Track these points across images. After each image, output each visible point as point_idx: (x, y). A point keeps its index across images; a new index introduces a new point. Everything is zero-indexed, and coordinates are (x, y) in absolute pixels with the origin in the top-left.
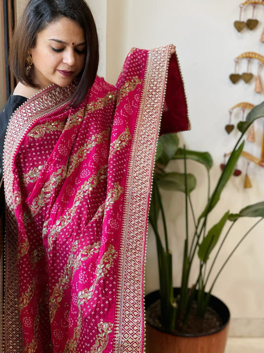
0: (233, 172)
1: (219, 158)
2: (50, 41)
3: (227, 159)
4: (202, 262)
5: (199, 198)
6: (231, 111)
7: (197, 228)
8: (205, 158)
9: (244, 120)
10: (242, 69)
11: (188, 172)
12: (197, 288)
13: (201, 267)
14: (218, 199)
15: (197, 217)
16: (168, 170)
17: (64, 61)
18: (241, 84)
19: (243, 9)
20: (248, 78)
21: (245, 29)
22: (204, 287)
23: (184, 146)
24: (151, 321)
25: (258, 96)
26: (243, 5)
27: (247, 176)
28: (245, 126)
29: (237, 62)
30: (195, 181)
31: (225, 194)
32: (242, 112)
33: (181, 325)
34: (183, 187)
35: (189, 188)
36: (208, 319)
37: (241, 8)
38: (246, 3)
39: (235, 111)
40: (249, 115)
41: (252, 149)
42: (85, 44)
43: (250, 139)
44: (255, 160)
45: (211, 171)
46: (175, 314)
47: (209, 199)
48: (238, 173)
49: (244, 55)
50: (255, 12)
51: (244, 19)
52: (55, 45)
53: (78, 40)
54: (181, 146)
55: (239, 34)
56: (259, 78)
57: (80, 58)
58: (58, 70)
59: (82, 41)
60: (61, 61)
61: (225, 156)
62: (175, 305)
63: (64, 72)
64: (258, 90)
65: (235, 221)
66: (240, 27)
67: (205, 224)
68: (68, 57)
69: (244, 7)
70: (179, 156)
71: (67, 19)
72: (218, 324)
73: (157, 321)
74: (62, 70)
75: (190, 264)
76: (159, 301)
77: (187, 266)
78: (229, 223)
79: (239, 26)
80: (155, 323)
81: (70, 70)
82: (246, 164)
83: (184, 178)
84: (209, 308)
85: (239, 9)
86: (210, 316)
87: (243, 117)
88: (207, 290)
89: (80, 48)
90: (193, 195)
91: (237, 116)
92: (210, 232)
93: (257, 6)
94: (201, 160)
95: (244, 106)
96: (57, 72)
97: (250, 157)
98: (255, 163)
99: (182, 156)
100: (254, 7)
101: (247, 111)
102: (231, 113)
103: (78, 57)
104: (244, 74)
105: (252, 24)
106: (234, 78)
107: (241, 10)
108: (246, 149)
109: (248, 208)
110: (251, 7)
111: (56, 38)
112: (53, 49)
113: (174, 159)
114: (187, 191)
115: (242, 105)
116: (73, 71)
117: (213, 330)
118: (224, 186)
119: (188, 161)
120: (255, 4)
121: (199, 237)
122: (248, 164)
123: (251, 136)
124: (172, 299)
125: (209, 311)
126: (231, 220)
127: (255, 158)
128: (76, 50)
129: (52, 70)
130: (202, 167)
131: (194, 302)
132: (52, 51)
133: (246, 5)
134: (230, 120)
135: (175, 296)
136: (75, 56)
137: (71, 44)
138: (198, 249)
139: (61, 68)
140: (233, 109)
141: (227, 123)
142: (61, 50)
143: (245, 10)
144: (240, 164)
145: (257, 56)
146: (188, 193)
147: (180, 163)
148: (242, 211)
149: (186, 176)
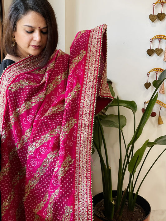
0: (151, 114)
1: (141, 106)
3: (146, 105)
4: (131, 174)
5: (129, 132)
6: (148, 74)
7: (127, 151)
8: (132, 105)
9: (157, 80)
10: (155, 46)
11: (121, 114)
15: (127, 144)
16: (107, 113)
17: (34, 39)
18: (155, 56)
19: (155, 7)
20: (159, 52)
22: (133, 191)
23: (118, 97)
24: (98, 213)
26: (155, 4)
27: (159, 116)
29: (152, 41)
30: (126, 120)
31: (145, 129)
32: (156, 74)
33: (118, 216)
34: (118, 125)
35: (121, 125)
36: (135, 211)
38: (157, 2)
40: (161, 76)
41: (164, 98)
44: (165, 106)
45: (136, 113)
46: (114, 207)
48: (154, 115)
49: (156, 37)
51: (156, 13)
52: (28, 29)
54: (116, 97)
55: (153, 23)
58: (31, 45)
59: (45, 26)
60: (32, 39)
61: (145, 103)
62: (113, 203)
63: (35, 46)
70: (114, 104)
72: (142, 214)
74: (34, 45)
76: (103, 200)
77: (121, 177)
78: (148, 149)
79: (153, 18)
80: (101, 214)
82: (159, 108)
84: (136, 204)
85: (153, 7)
87: (156, 78)
88: (135, 192)
89: (44, 30)
90: (124, 129)
91: (152, 77)
95: (157, 70)
97: (162, 104)
99: (117, 104)
100: (162, 5)
101: (159, 74)
103: (43, 36)
104: (156, 49)
105: (160, 17)
106: (150, 52)
108: (159, 98)
109: (160, 138)
110: (160, 5)
112: (27, 31)
114: (120, 127)
118: (145, 123)
119: (120, 107)
120: (163, 3)
121: (129, 158)
122: (161, 109)
124: (111, 199)
125: (136, 206)
126: (149, 147)
129: (27, 45)
130: (130, 111)
131: (126, 200)
132: (26, 33)
133: (157, 4)
134: (148, 80)
135: (114, 196)
137: (38, 28)
138: (128, 165)
140: (150, 72)
142: (32, 32)
144: (156, 108)
145: (165, 38)
146: (121, 128)
148: (156, 141)
149: (119, 117)
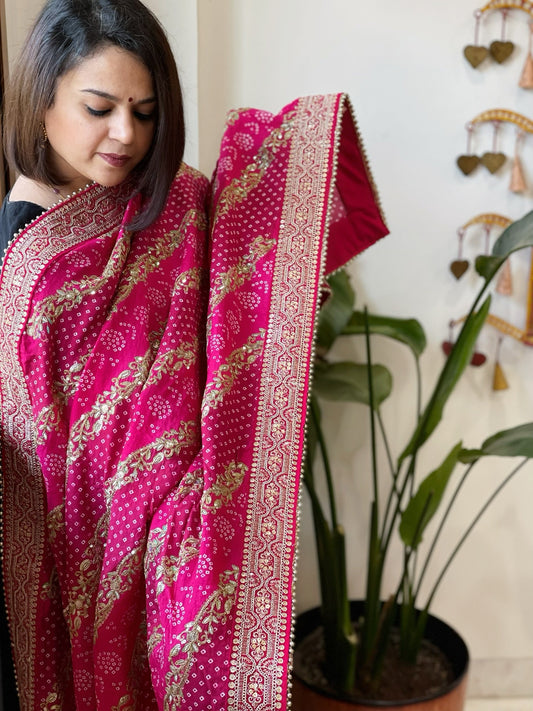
0: (470, 358)
1: (438, 330)
2: (83, 94)
3: (457, 331)
4: (409, 549)
5: (400, 414)
6: (462, 231)
7: (395, 477)
8: (410, 332)
9: (490, 253)
10: (483, 145)
11: (374, 361)
12: (400, 600)
13: (407, 558)
14: (439, 417)
15: (396, 455)
16: (333, 356)
17: (112, 135)
18: (482, 175)
19: (481, 21)
20: (494, 162)
21: (487, 62)
22: (413, 599)
23: (366, 308)
24: (304, 672)
25: (517, 200)
26: (482, 11)
27: (497, 366)
28: (492, 266)
29: (472, 130)
30: (390, 380)
31: (453, 406)
32: (484, 233)
33: (367, 679)
34: (366, 394)
35: (376, 394)
36: (423, 665)
37: (478, 18)
38: (488, 7)
39: (471, 231)
40: (500, 241)
41: (509, 309)
42: (154, 100)
43: (501, 289)
44: (515, 333)
45: (424, 358)
46: (353, 658)
47: (419, 418)
48: (479, 360)
49: (487, 116)
50: (507, 24)
51: (485, 41)
52: (94, 102)
53: (140, 93)
54: (359, 306)
55: (475, 73)
56: (519, 163)
57: (144, 130)
58: (100, 154)
59: (149, 95)
60: (104, 135)
61: (452, 324)
62: (353, 639)
63: (112, 157)
64: (516, 188)
65: (473, 462)
66: (476, 58)
67: (411, 470)
68: (120, 127)
69: (485, 16)
70: (355, 328)
71: (119, 50)
72: (444, 675)
73: (317, 672)
74: (109, 152)
75: (384, 552)
76: (319, 631)
77: (378, 557)
78: (460, 469)
79: (475, 56)
80: (314, 676)
81: (123, 153)
82: (496, 340)
83: (366, 374)
84: (426, 642)
85: (474, 20)
86: (428, 660)
87: (486, 248)
88: (420, 604)
89: (145, 109)
90: (387, 408)
91: (475, 241)
92: (423, 486)
93: (511, 13)
94: (401, 336)
95: (489, 220)
96: (97, 158)
97: (503, 327)
98: (515, 337)
99: (363, 328)
100: (505, 16)
101: (496, 233)
102: (461, 236)
103: (139, 126)
104: (487, 155)
105: (500, 52)
106: (467, 165)
107: (478, 23)
108: (495, 310)
109: (500, 435)
110: (499, 16)
111: (96, 88)
112: (89, 108)
113: (344, 333)
114: (374, 402)
115: (484, 219)
116: (130, 155)
117: (434, 690)
118: (449, 390)
119: (374, 339)
121: (400, 497)
122: (500, 341)
123: (504, 284)
124: (347, 625)
125: (425, 648)
126: (465, 463)
127: (513, 328)
128: (135, 113)
129: (86, 154)
130: (404, 351)
131: (394, 629)
132: (88, 115)
133: (487, 12)
134: (460, 251)
135: (354, 618)
136: (133, 126)
137: (126, 101)
138: (398, 520)
139: (105, 148)
140: (465, 227)
141: (453, 257)
142: (105, 112)
143: (486, 22)
144: (484, 341)
145: (513, 118)
147: (359, 341)
148: (487, 444)
149: (371, 370)
